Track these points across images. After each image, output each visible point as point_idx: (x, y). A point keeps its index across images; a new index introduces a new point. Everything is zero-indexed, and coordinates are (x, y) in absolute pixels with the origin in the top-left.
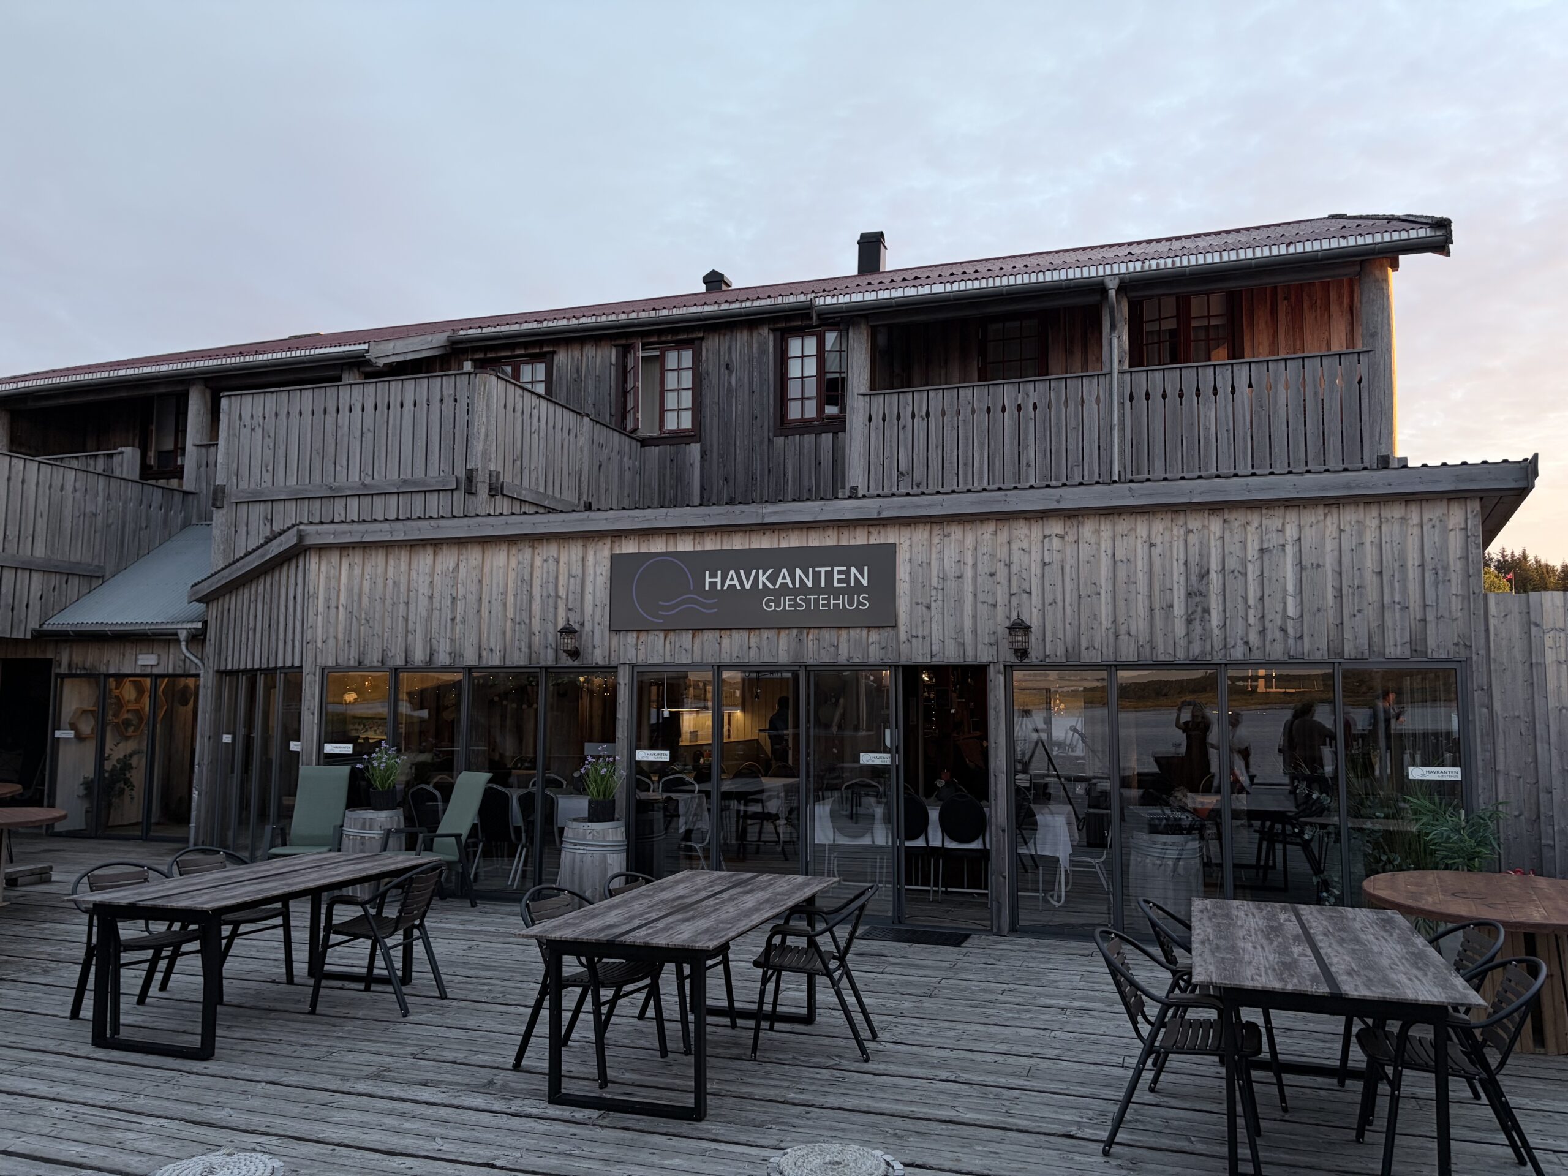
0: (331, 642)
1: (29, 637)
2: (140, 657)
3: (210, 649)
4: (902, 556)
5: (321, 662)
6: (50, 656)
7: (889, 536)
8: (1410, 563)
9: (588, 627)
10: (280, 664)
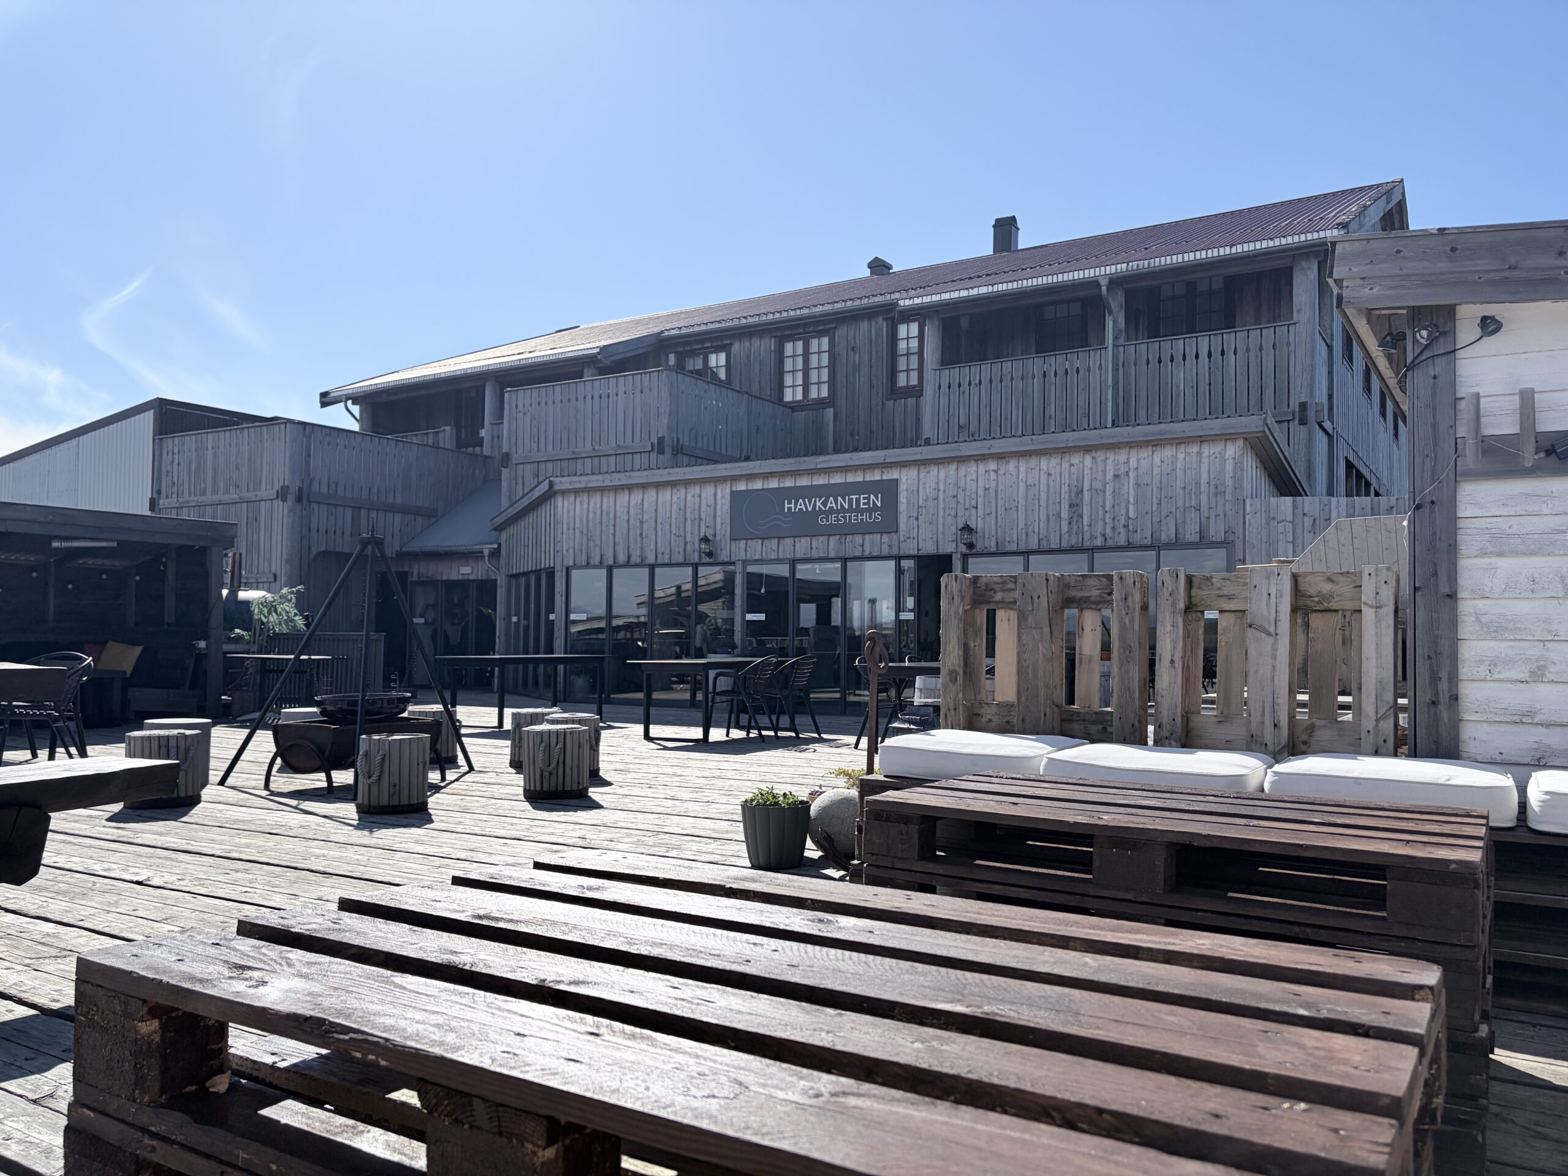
0: (571, 551)
1: (394, 556)
2: (461, 568)
3: (503, 562)
4: (903, 486)
5: (566, 563)
6: (406, 569)
7: (894, 474)
8: (1202, 481)
9: (718, 537)
10: (543, 567)
